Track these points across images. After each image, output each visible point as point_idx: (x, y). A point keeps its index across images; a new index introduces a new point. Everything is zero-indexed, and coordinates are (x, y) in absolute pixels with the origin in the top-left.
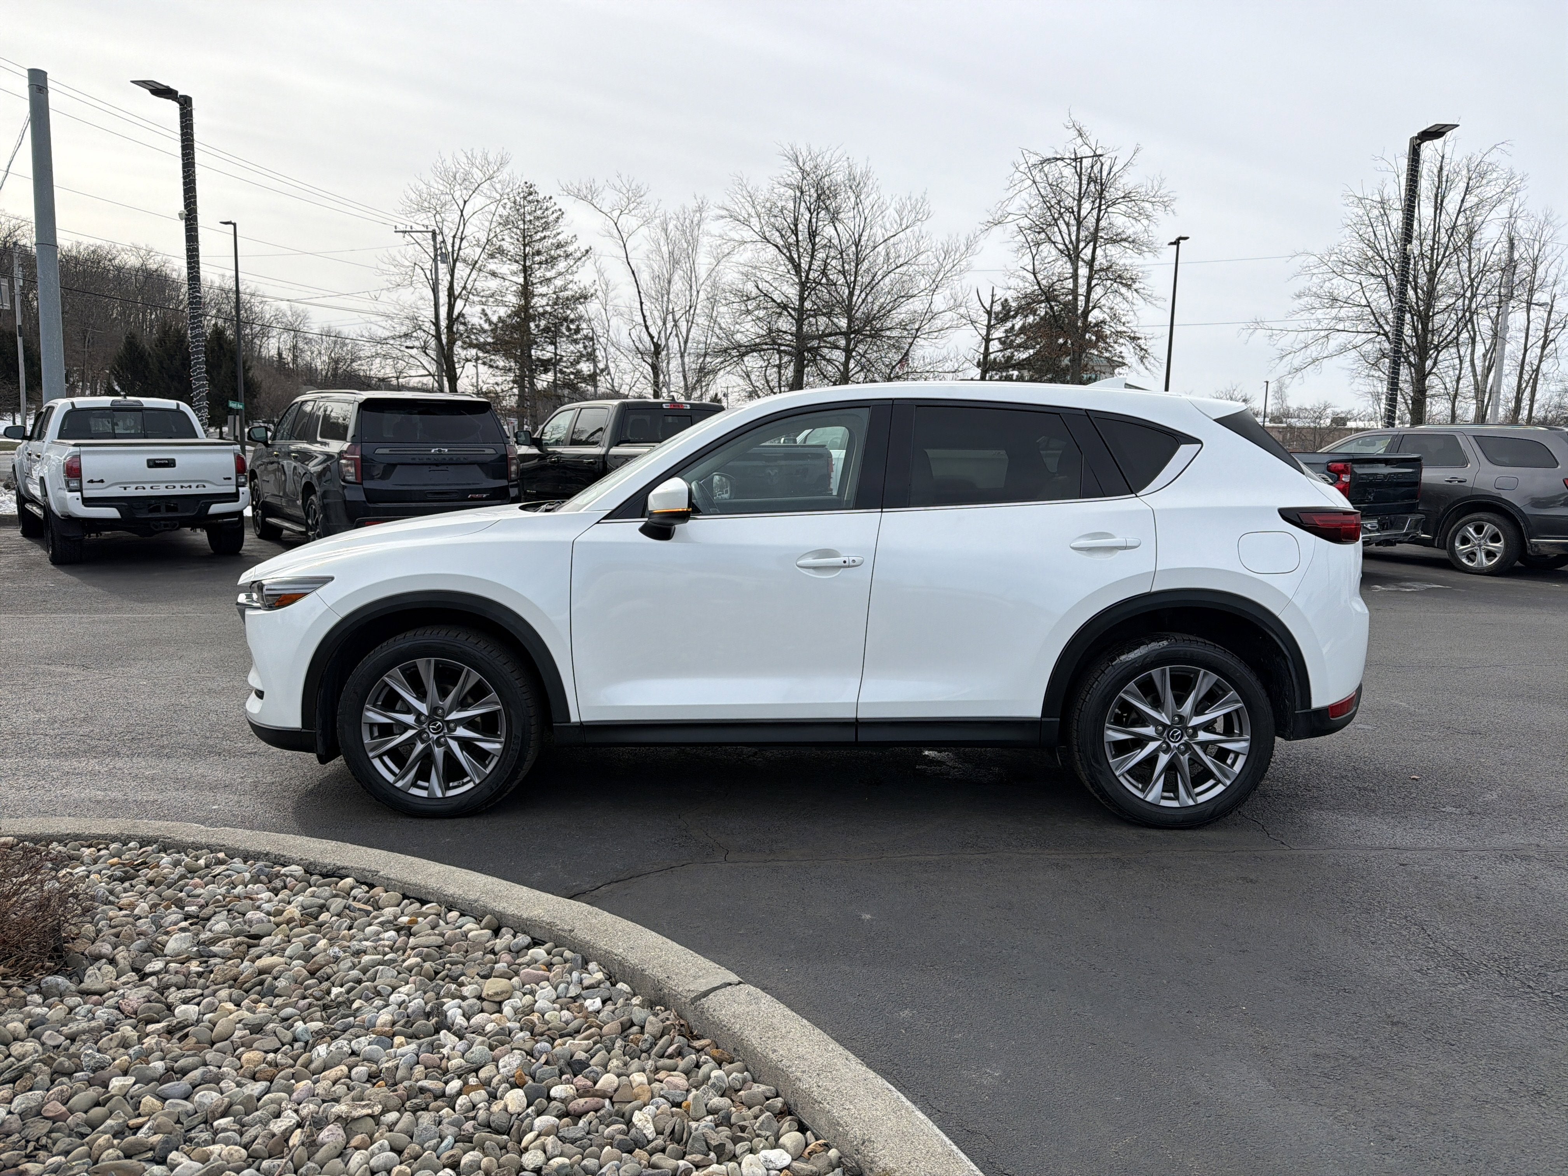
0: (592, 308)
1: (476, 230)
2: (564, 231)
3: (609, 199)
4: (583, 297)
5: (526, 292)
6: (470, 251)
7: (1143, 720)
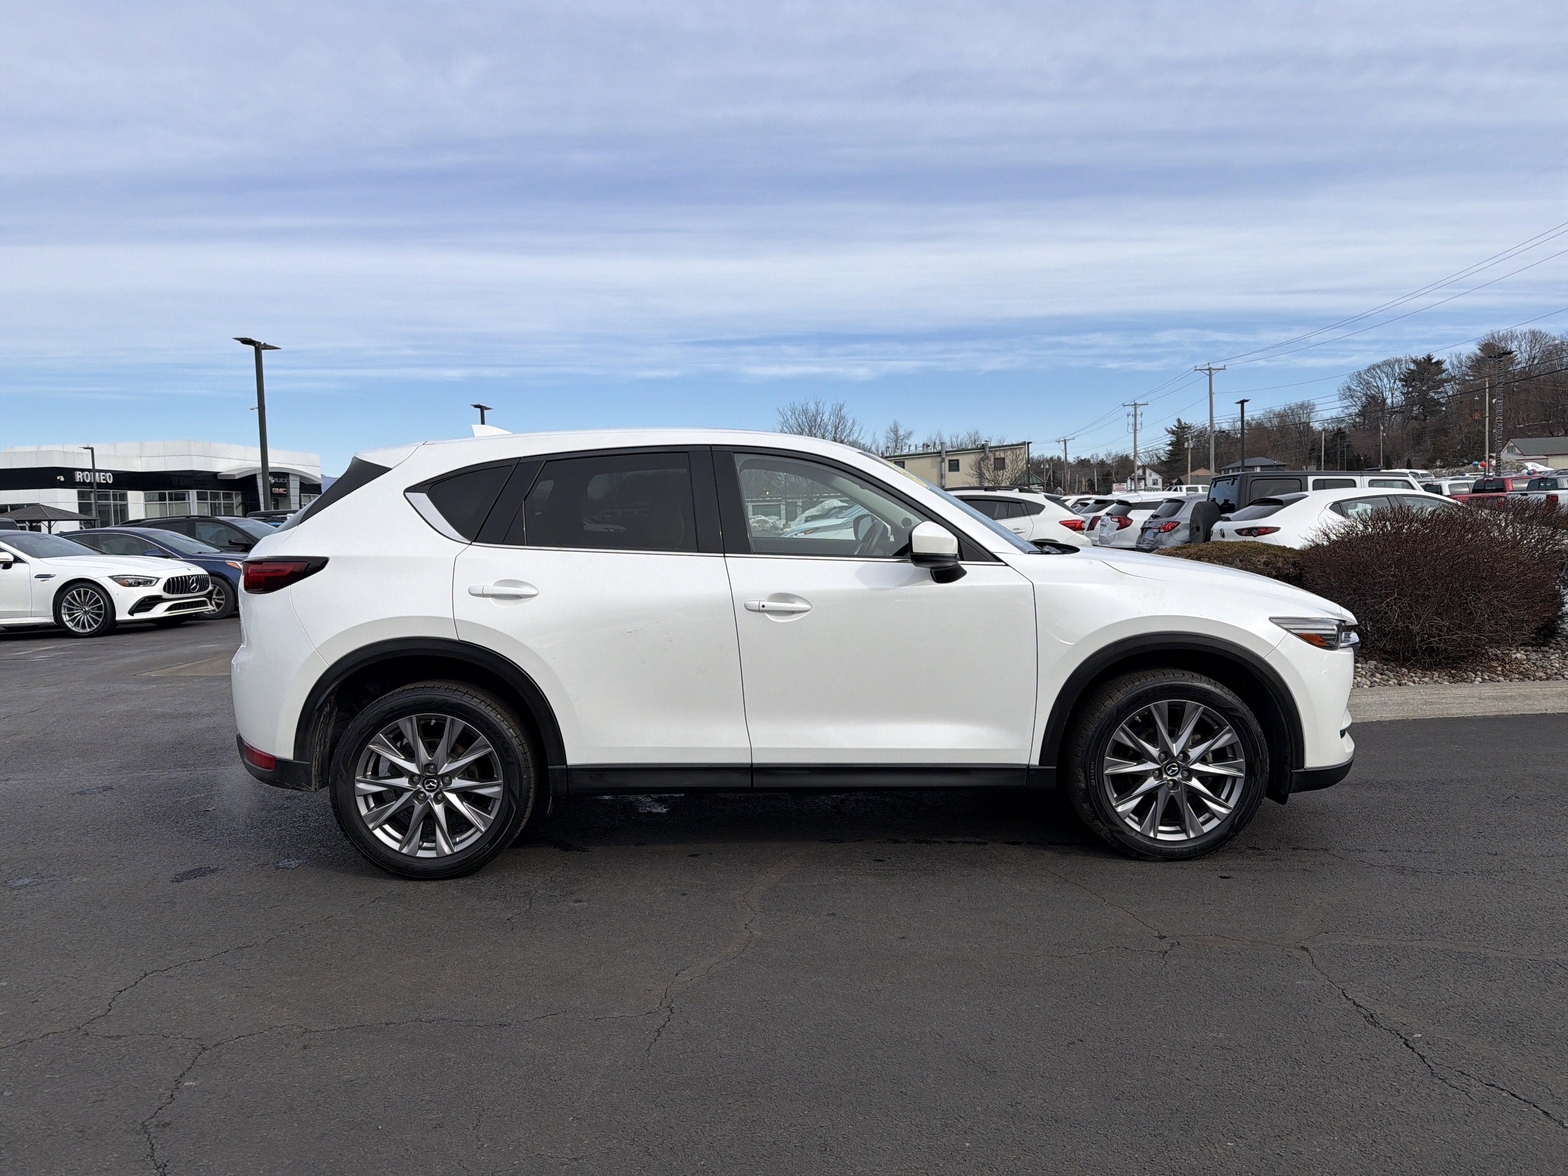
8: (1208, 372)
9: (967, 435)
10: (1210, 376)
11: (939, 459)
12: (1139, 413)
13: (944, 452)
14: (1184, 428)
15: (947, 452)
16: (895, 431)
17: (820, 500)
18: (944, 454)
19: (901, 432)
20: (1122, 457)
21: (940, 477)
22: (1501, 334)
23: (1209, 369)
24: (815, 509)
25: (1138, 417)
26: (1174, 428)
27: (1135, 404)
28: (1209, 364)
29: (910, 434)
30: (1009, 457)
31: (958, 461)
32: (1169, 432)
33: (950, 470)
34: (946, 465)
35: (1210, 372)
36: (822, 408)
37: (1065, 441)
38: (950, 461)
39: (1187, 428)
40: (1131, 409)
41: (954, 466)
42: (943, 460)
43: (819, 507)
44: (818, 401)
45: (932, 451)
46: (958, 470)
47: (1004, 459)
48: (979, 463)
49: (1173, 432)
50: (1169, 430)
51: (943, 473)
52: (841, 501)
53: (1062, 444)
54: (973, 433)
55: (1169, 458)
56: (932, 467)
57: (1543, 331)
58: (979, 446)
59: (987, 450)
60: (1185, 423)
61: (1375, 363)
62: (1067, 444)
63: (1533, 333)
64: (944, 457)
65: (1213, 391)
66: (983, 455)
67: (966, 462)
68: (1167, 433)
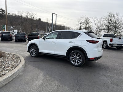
0: (91, 27)
1: (83, 21)
2: (90, 21)
3: (94, 18)
4: (91, 26)
5: (86, 26)
6: (82, 23)
7: (74, 57)
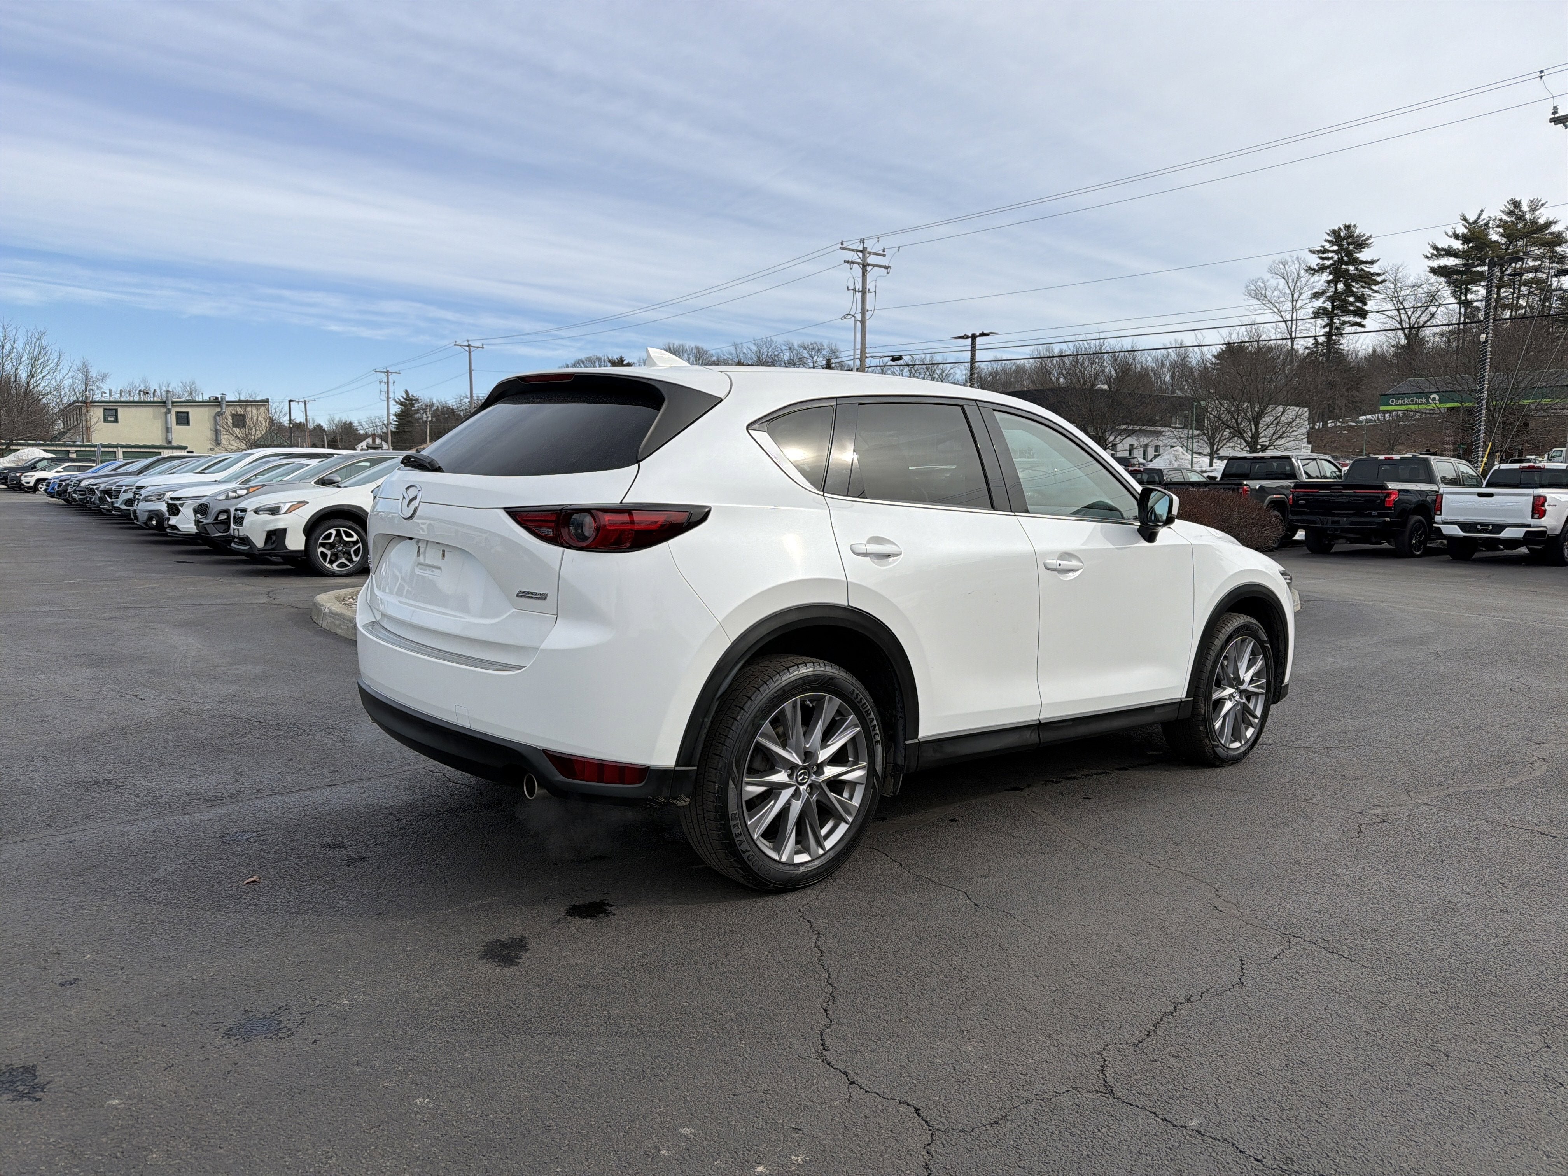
8: (467, 348)
9: (181, 385)
10: (470, 352)
11: (164, 410)
12: (391, 381)
13: (170, 402)
14: (411, 400)
15: (173, 402)
16: (85, 371)
17: (12, 447)
18: (170, 404)
19: (93, 373)
20: (345, 423)
21: (164, 430)
22: (675, 346)
23: (469, 346)
24: (6, 459)
25: (391, 385)
26: (402, 400)
27: (387, 372)
28: (468, 341)
29: (104, 377)
30: (252, 413)
31: (187, 413)
32: (397, 403)
33: (178, 423)
34: (172, 418)
35: (470, 349)
36: (14, 333)
37: (305, 402)
38: (177, 413)
39: (415, 400)
40: (383, 377)
41: (183, 419)
42: (169, 411)
43: (11, 457)
44: (6, 324)
45: (152, 399)
46: (188, 423)
47: (244, 416)
48: (215, 417)
49: (401, 403)
50: (398, 400)
51: (170, 426)
52: (45, 451)
53: (302, 405)
54: (188, 383)
55: (397, 428)
56: (155, 418)
57: (705, 349)
58: (212, 399)
59: (224, 404)
60: (413, 396)
61: (580, 358)
62: (307, 406)
63: (697, 348)
64: (170, 407)
65: (473, 368)
66: (219, 410)
67: (200, 417)
68: (395, 403)
